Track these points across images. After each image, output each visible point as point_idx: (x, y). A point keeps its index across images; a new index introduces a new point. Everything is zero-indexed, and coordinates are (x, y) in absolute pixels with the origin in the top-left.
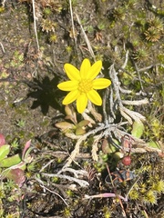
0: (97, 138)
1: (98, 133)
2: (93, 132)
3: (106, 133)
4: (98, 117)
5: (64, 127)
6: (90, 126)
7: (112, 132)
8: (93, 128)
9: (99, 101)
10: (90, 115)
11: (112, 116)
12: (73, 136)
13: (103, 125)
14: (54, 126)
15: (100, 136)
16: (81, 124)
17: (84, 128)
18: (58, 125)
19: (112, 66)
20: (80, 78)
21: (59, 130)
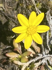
0: (37, 65)
1: (37, 61)
2: (34, 60)
3: (44, 61)
4: (38, 49)
5: (12, 56)
6: (32, 55)
7: (47, 61)
8: (34, 58)
9: (40, 42)
10: (32, 48)
11: (48, 49)
12: (20, 63)
13: (41, 55)
14: (4, 55)
15: (39, 63)
16: (25, 54)
17: (27, 57)
18: (8, 55)
19: (48, 12)
20: (28, 25)
21: (8, 58)
